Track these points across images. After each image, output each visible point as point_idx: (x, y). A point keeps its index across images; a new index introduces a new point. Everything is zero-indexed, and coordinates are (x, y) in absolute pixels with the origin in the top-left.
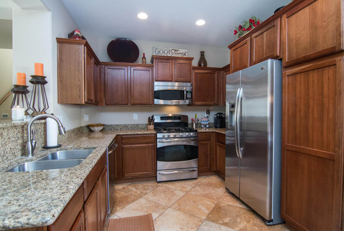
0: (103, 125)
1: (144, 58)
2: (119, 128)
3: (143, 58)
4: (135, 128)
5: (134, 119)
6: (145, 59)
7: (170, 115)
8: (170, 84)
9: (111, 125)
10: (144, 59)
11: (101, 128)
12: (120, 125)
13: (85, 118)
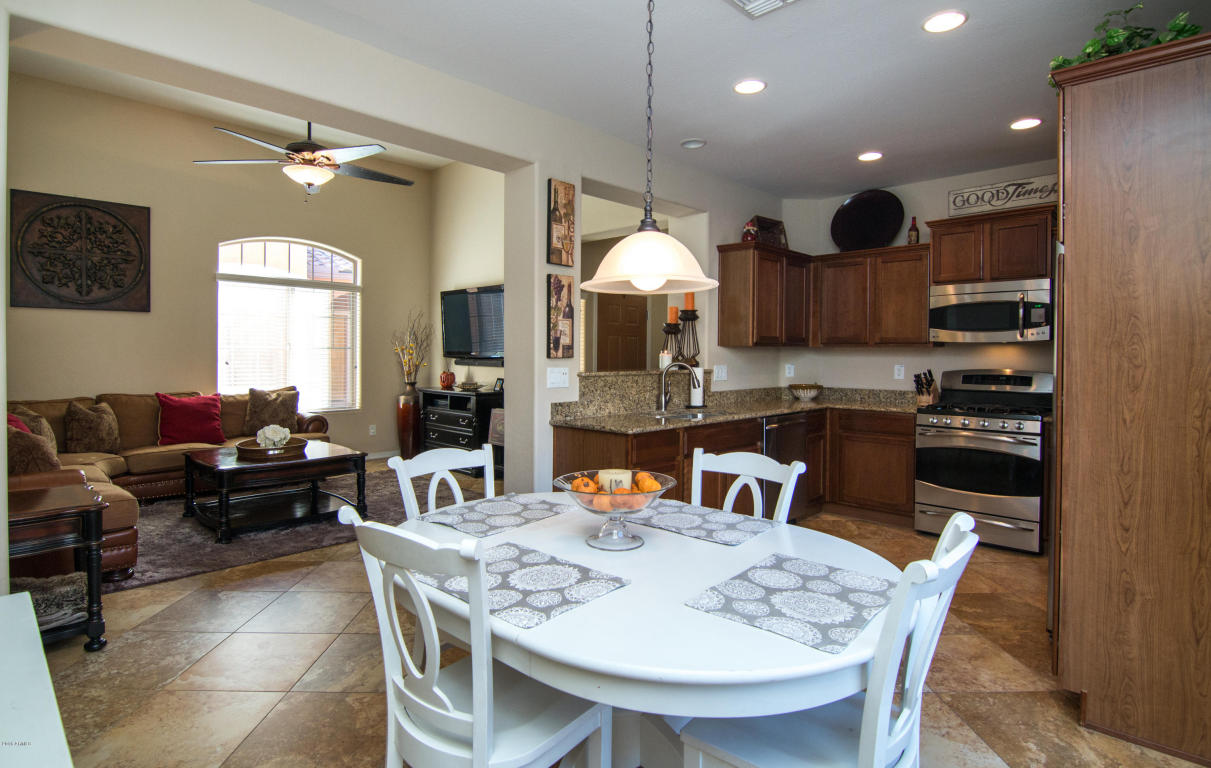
0: (819, 388)
1: (914, 228)
2: (858, 397)
3: (910, 230)
4: (896, 399)
5: (896, 377)
6: (917, 230)
7: (1008, 372)
8: (980, 287)
9: (842, 390)
10: (914, 233)
11: (813, 393)
12: (861, 390)
13: (787, 371)
